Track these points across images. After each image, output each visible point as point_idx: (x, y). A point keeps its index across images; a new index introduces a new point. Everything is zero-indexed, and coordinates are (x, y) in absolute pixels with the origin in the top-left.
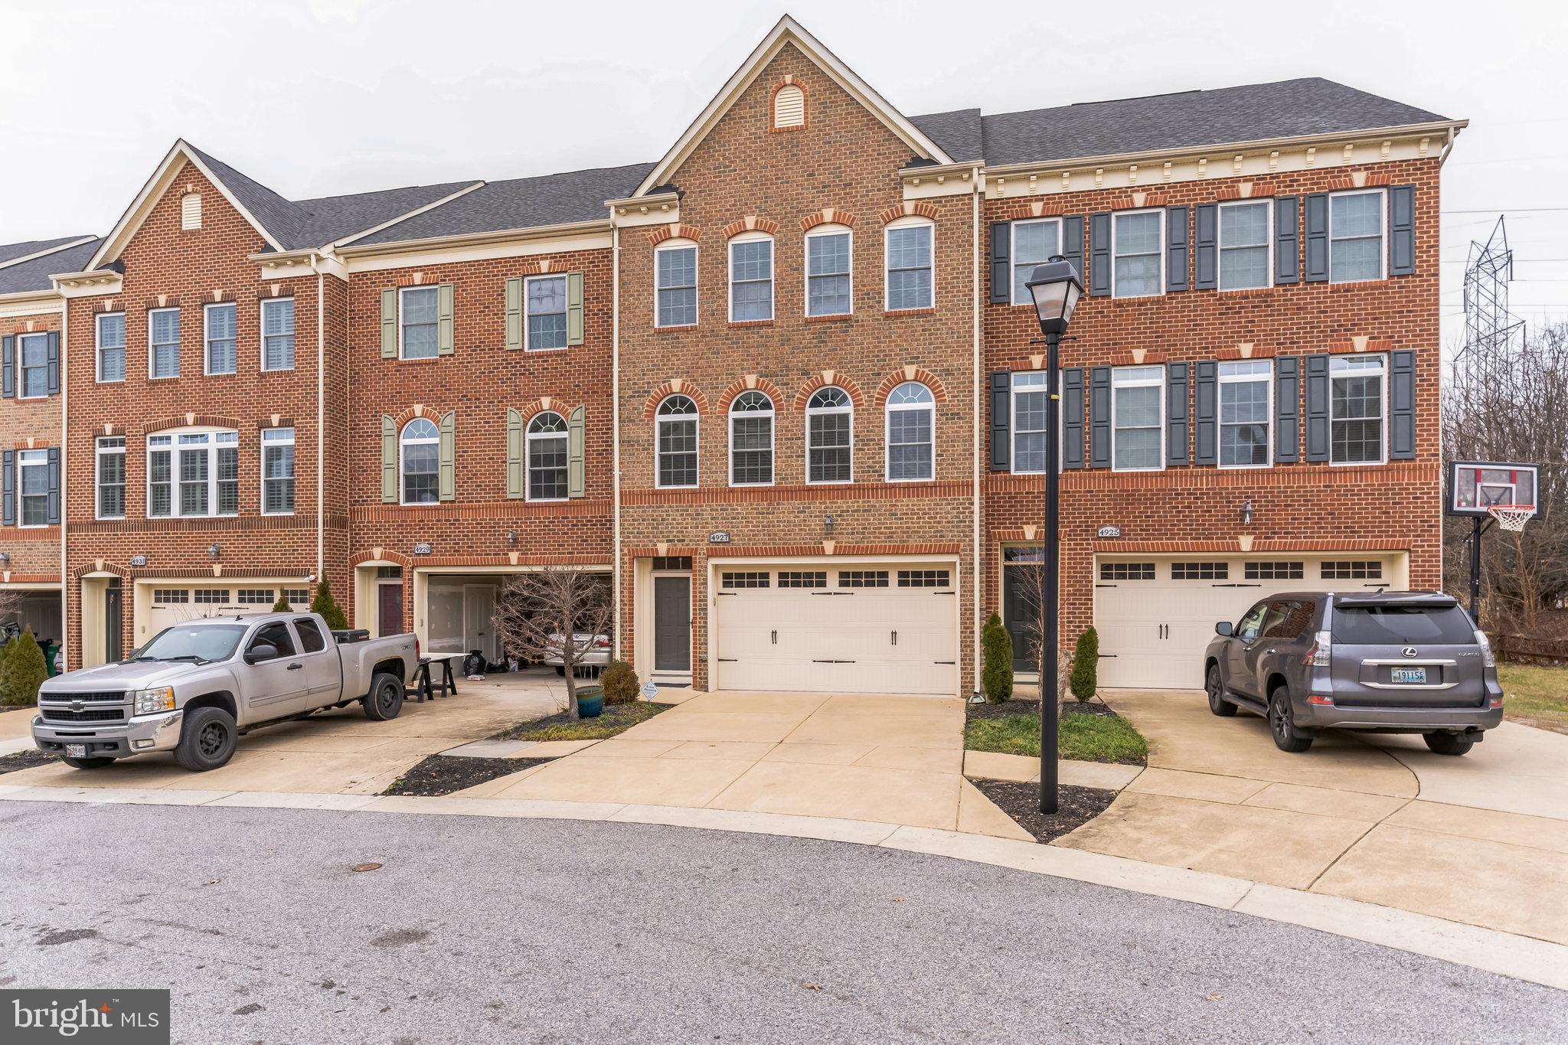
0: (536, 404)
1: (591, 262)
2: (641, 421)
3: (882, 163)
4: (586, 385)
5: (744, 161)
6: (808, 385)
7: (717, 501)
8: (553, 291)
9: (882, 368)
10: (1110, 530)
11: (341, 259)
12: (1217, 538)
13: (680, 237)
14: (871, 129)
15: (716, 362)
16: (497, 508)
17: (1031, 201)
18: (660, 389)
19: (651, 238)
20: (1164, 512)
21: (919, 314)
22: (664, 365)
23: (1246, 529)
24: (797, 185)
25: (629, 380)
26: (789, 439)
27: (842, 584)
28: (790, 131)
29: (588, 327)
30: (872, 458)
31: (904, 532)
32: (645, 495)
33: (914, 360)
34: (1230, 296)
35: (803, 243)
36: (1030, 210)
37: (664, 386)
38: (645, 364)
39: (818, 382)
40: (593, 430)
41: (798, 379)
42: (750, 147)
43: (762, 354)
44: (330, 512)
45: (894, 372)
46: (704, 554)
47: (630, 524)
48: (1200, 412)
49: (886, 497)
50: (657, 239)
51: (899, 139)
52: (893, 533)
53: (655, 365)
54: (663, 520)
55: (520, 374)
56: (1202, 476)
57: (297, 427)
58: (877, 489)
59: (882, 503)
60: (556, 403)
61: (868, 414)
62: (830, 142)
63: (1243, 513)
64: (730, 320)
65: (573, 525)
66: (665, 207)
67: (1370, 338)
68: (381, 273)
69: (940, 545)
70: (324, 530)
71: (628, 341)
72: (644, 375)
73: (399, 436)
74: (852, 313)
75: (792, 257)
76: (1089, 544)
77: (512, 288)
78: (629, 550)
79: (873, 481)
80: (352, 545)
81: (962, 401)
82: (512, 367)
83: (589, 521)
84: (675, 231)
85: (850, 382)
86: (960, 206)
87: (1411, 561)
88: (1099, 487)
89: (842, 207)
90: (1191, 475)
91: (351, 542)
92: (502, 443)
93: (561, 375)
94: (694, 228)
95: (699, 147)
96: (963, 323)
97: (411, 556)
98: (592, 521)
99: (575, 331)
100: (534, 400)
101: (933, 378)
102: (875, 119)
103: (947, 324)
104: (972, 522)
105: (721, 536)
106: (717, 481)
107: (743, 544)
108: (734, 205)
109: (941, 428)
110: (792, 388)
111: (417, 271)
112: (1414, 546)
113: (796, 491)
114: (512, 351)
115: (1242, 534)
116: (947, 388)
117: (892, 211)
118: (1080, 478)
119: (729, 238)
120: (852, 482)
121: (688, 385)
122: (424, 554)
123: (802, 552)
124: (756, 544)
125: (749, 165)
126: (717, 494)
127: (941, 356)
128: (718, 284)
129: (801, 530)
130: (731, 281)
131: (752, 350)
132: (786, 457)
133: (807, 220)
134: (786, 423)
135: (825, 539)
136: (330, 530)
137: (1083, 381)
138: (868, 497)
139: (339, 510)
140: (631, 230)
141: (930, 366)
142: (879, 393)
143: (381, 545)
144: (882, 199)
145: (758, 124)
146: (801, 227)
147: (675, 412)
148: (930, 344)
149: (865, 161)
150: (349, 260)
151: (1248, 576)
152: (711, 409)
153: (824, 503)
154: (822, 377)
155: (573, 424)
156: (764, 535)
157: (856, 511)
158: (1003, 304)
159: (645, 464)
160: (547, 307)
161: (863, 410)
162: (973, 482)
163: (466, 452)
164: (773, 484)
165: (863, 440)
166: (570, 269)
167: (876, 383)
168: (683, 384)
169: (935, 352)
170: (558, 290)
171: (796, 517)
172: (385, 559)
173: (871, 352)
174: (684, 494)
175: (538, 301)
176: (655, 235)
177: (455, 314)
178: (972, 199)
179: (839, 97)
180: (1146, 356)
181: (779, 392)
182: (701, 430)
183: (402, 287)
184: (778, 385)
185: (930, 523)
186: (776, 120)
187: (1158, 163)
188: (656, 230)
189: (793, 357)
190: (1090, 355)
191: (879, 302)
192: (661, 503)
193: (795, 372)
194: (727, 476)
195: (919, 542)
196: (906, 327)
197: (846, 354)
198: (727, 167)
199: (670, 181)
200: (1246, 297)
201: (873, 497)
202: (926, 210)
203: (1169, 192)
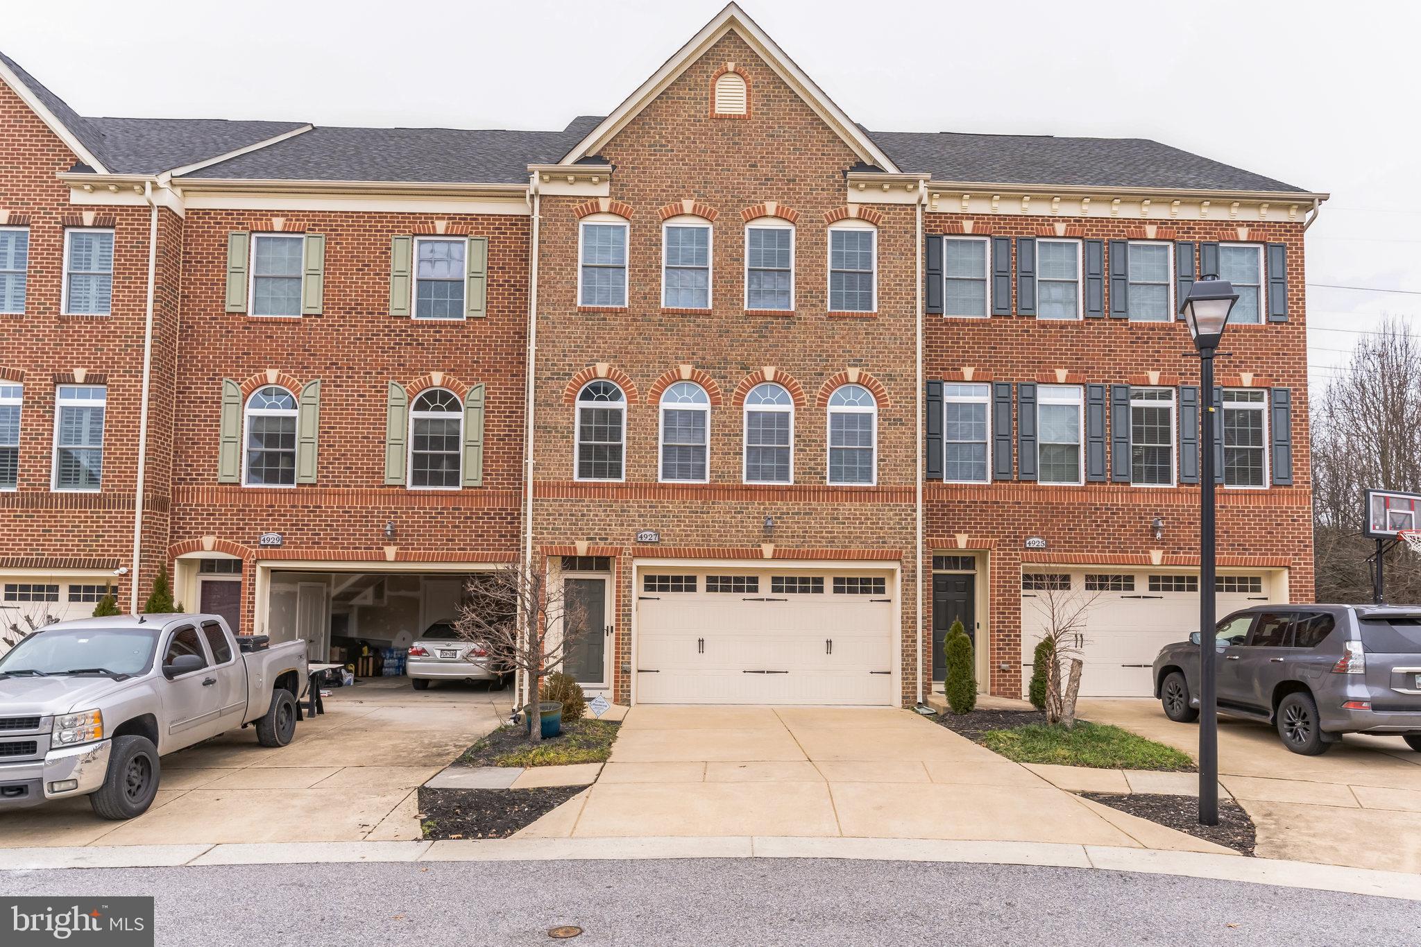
0: (425, 379)
1: (497, 229)
2: (560, 405)
3: (826, 163)
4: (487, 362)
5: (681, 142)
6: (747, 379)
7: (645, 497)
8: (449, 254)
9: (825, 368)
10: (1036, 542)
11: (178, 191)
12: (1132, 552)
13: (610, 213)
14: (815, 129)
15: (648, 348)
16: (371, 495)
17: (962, 218)
18: (583, 373)
19: (577, 210)
20: (1085, 525)
21: (862, 318)
22: (589, 347)
23: (1156, 544)
24: (739, 174)
25: (547, 360)
26: (726, 435)
27: (775, 590)
28: (732, 118)
29: (492, 298)
30: (814, 459)
31: (846, 537)
32: (563, 487)
33: (857, 363)
34: (1140, 327)
35: (743, 233)
36: (962, 227)
37: (588, 370)
38: (567, 344)
39: (758, 378)
40: (494, 412)
41: (737, 373)
42: (689, 130)
43: (698, 344)
44: (152, 491)
45: (837, 373)
46: (630, 554)
47: (544, 519)
48: (1115, 433)
49: (828, 500)
50: (583, 212)
51: (843, 142)
52: (835, 537)
53: (578, 346)
54: (583, 515)
55: (406, 344)
56: (1118, 492)
57: (110, 386)
58: (819, 491)
59: (823, 506)
60: (449, 379)
61: (810, 414)
62: (773, 136)
63: (1155, 529)
64: (663, 306)
65: (466, 518)
66: (595, 179)
67: (1255, 375)
68: (229, 213)
69: (883, 552)
70: (143, 513)
71: (547, 318)
72: (564, 356)
73: (244, 405)
74: (793, 309)
75: (731, 247)
76: (1017, 555)
77: (399, 247)
78: (542, 548)
79: (814, 483)
80: (173, 532)
81: (905, 407)
82: (396, 335)
83: (485, 514)
84: (605, 205)
85: (792, 380)
86: (903, 216)
87: (1290, 577)
88: (1026, 499)
89: (786, 202)
90: (1109, 492)
91: (172, 528)
92: (382, 420)
93: (457, 349)
94: (625, 205)
95: (633, 122)
96: (906, 330)
97: (255, 547)
98: (490, 514)
99: (474, 301)
100: (422, 374)
101: (875, 382)
102: (819, 119)
103: (890, 329)
104: (915, 528)
105: (649, 536)
106: (646, 475)
107: (674, 545)
108: (670, 186)
109: (883, 433)
110: (730, 382)
111: (277, 216)
112: (1294, 564)
113: (733, 490)
114: (395, 317)
115: (1153, 548)
116: (890, 393)
117: (836, 212)
118: (1009, 490)
119: (665, 220)
120: (791, 483)
121: (616, 371)
122: (272, 546)
123: (739, 555)
124: (688, 545)
125: (687, 147)
126: (645, 489)
127: (884, 361)
128: (651, 266)
129: (737, 531)
130: (664, 263)
131: (687, 340)
132: (723, 454)
133: (748, 210)
134: (723, 418)
135: (763, 541)
136: (150, 513)
137: (1012, 395)
138: (810, 500)
139: (161, 489)
140: (554, 199)
141: (873, 370)
142: (821, 394)
143: (214, 533)
144: (826, 199)
145: (698, 106)
146: (742, 217)
147: (598, 399)
148: (873, 348)
149: (809, 159)
150: (186, 193)
151: (1152, 588)
152: (641, 398)
153: (763, 504)
154: (762, 372)
155: (470, 404)
156: (697, 536)
157: (797, 514)
158: (936, 315)
159: (564, 453)
160: (440, 272)
161: (805, 409)
162: (915, 488)
163: (333, 428)
164: (707, 481)
165: (805, 441)
166: (471, 233)
167: (819, 383)
168: (610, 370)
169: (878, 357)
170: (456, 255)
171: (732, 518)
172: (218, 550)
173: (813, 351)
174: (608, 488)
175: (429, 264)
176: (581, 208)
177: (325, 269)
178: (915, 210)
179: (784, 93)
180: (1067, 376)
181: (717, 385)
182: (629, 419)
183: (257, 232)
184: (715, 377)
185: (872, 528)
186: (717, 106)
187: (1078, 198)
188: (583, 202)
189: (731, 350)
190: (1017, 371)
191: (823, 301)
192: (581, 496)
193: (734, 365)
194: (657, 471)
195: (862, 547)
196: (849, 329)
197: (787, 351)
198: (664, 146)
199: (599, 152)
200: (1153, 329)
201: (814, 500)
202: (869, 215)
203: (1086, 226)
